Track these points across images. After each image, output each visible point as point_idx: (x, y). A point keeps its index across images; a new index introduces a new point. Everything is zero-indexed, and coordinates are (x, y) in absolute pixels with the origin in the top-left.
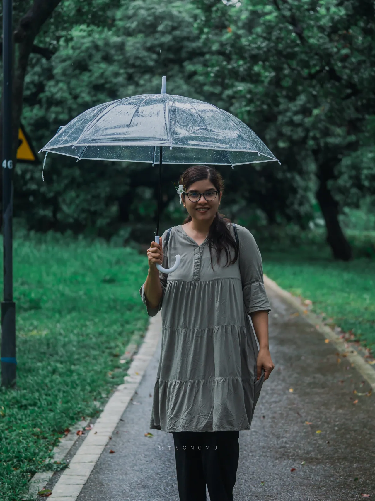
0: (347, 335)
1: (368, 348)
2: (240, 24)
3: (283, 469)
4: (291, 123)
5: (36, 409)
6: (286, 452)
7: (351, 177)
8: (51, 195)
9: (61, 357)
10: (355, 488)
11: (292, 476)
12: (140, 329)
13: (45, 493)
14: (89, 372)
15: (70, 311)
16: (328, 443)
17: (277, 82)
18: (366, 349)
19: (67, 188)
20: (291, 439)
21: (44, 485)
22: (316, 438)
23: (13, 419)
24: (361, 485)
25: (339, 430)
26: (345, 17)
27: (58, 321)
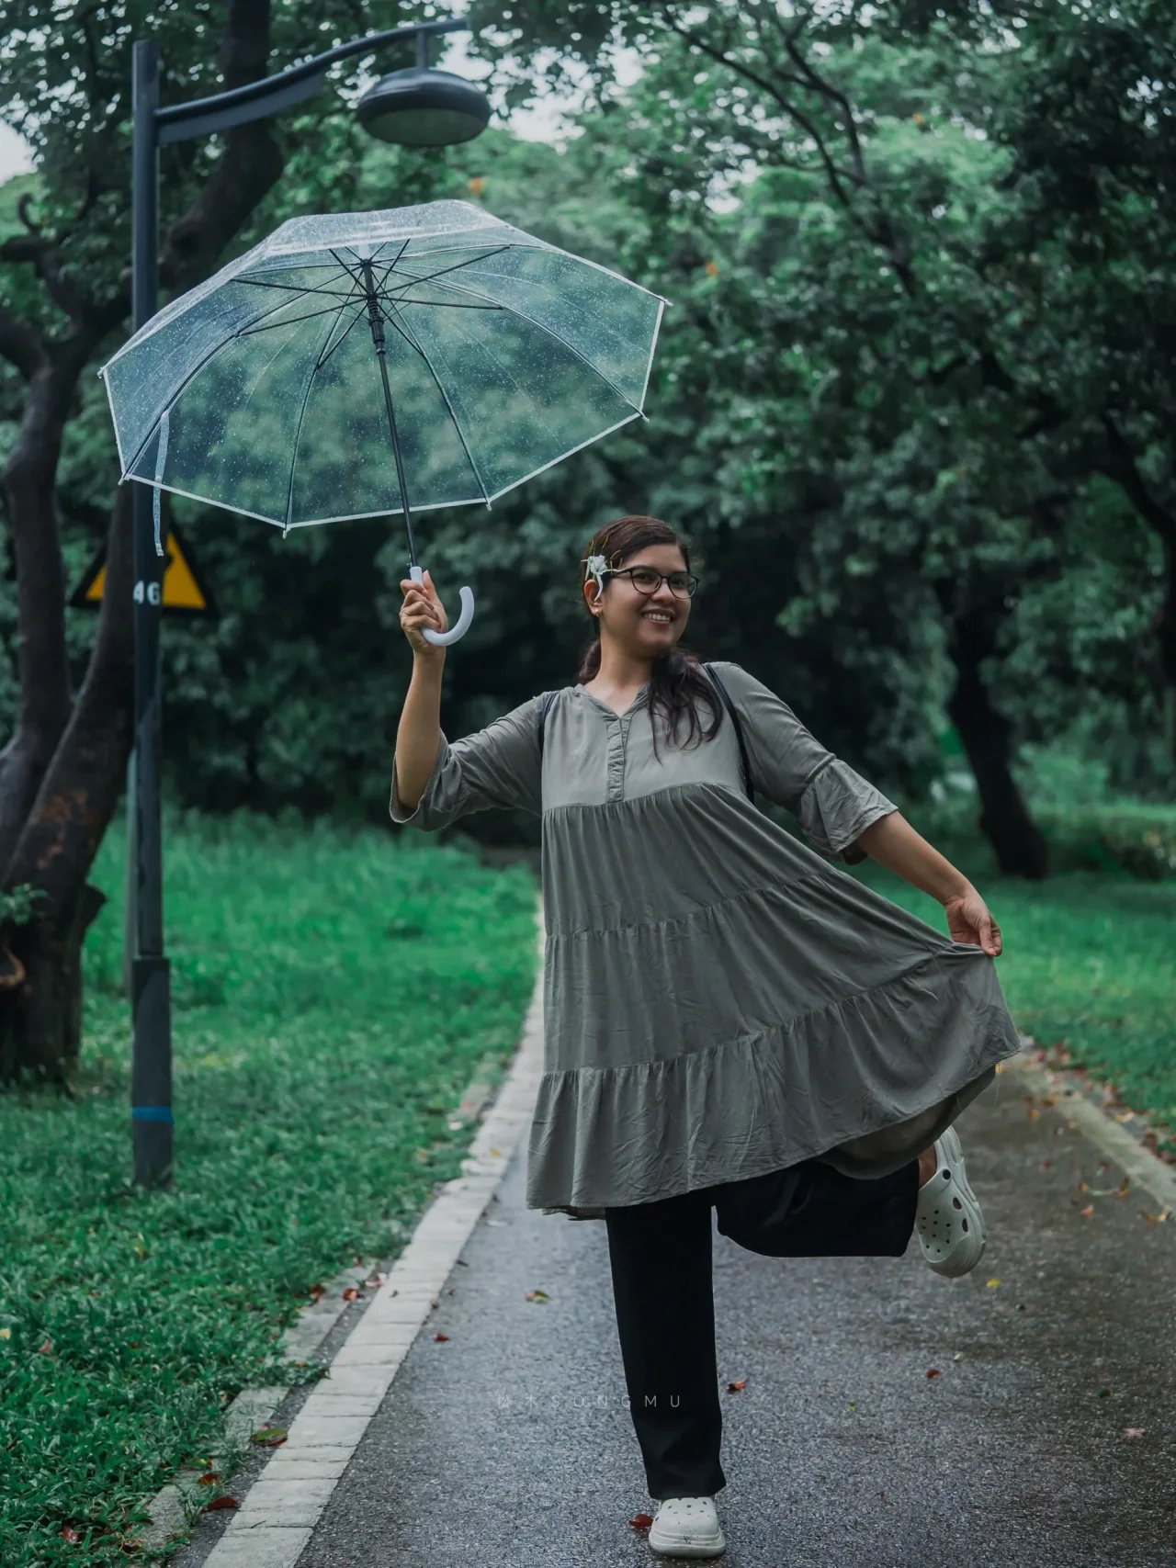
0: (1051, 1055)
1: (1110, 1081)
2: (739, 253)
3: (904, 1372)
4: (880, 509)
5: (231, 1238)
6: (910, 1332)
7: (1042, 650)
8: (242, 712)
9: (287, 1115)
10: (1104, 1415)
11: (930, 1390)
12: (499, 1048)
13: (270, 1438)
14: (365, 1150)
15: (302, 1009)
16: (1022, 1308)
17: (844, 393)
18: (1104, 1086)
19: (284, 694)
20: (922, 1300)
21: (266, 1420)
22: (986, 1298)
23: (169, 1263)
24: (1120, 1407)
25: (1049, 1277)
26: (1021, 217)
27: (273, 1032)
